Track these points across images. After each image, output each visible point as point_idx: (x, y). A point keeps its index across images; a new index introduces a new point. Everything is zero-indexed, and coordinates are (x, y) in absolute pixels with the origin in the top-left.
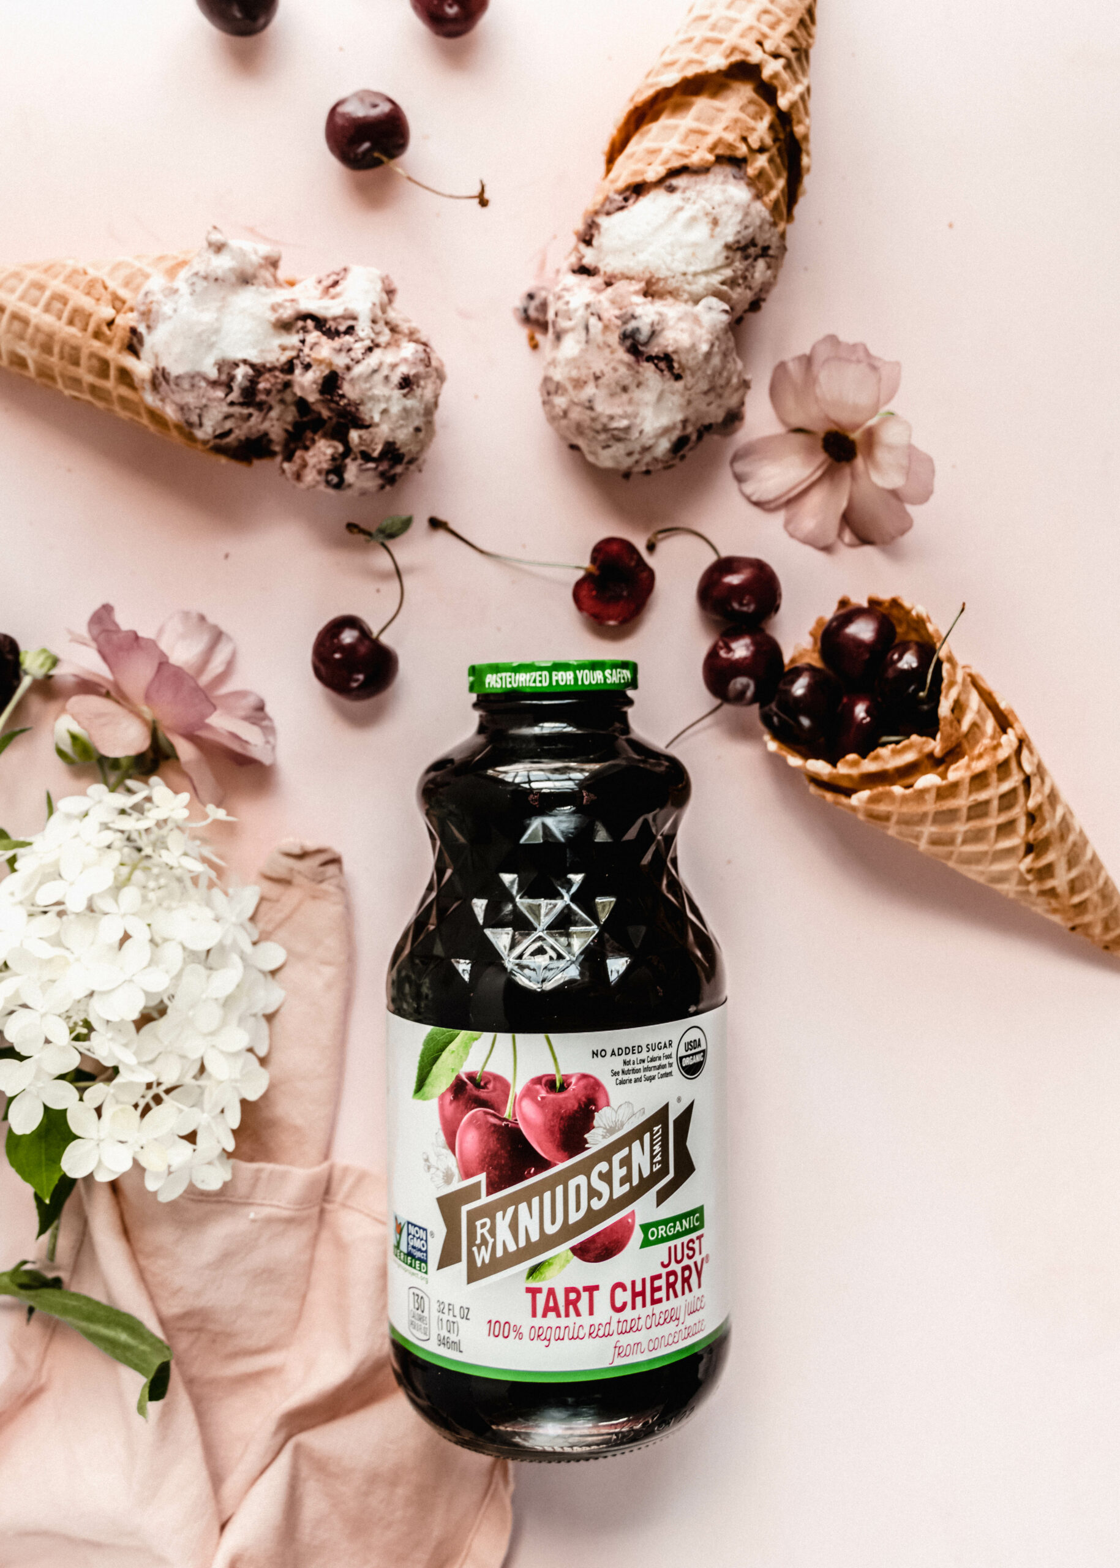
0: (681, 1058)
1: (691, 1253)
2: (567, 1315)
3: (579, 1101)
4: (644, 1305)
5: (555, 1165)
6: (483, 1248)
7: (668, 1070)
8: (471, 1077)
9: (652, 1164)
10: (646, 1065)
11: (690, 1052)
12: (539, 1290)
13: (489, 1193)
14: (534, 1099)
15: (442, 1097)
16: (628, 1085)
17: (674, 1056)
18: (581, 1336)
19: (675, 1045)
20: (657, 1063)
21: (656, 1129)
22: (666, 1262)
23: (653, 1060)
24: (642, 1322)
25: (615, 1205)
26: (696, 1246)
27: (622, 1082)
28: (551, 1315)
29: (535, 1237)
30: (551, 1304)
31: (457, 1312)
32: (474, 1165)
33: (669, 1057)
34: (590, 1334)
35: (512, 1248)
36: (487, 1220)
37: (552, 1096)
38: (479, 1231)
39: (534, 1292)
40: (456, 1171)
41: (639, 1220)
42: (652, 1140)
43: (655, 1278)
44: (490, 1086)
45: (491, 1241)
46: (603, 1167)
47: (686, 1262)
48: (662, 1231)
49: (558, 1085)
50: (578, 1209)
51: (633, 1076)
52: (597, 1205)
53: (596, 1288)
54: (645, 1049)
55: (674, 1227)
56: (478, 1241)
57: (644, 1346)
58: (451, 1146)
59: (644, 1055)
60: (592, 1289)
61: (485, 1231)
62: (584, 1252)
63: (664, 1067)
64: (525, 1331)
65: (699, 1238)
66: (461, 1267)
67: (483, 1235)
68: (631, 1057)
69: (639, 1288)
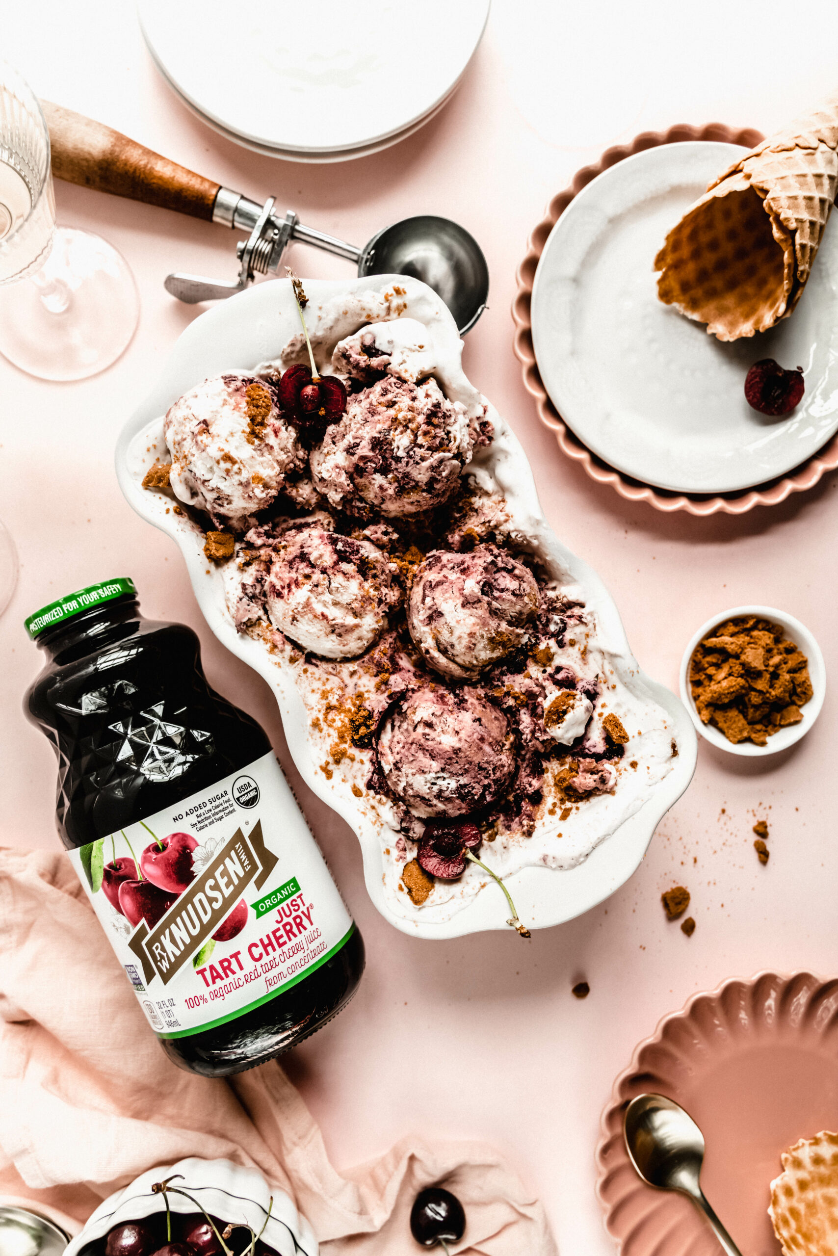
0: (238, 799)
1: (296, 908)
2: (227, 976)
3: (178, 851)
4: (274, 950)
5: (180, 894)
6: (163, 961)
7: (231, 809)
8: (110, 866)
9: (243, 867)
10: (213, 812)
11: (243, 793)
12: (205, 970)
13: (151, 928)
14: (150, 862)
15: (103, 886)
16: (206, 829)
17: (231, 798)
18: (241, 984)
19: (229, 792)
20: (221, 808)
21: (237, 846)
22: (279, 919)
23: (217, 807)
24: (277, 960)
25: (228, 902)
26: (299, 902)
27: (201, 828)
28: (218, 980)
29: (188, 941)
30: (215, 974)
32: (136, 916)
33: (229, 800)
34: (246, 981)
35: (178, 953)
36: (157, 944)
37: (160, 855)
38: (157, 952)
39: (201, 972)
40: (129, 924)
41: (249, 902)
42: (237, 854)
43: (274, 933)
44: (123, 866)
45: (165, 955)
46: (211, 882)
47: (294, 914)
48: (268, 903)
49: (161, 847)
50: (206, 913)
51: (207, 822)
52: (216, 906)
53: (239, 953)
54: (208, 803)
55: (277, 897)
56: (159, 959)
57: (285, 972)
58: (120, 911)
59: (209, 807)
60: (236, 955)
61: (159, 950)
62: (221, 936)
63: (227, 808)
64: (207, 996)
65: (300, 896)
66: (157, 978)
67: (159, 954)
68: (200, 811)
69: (266, 942)
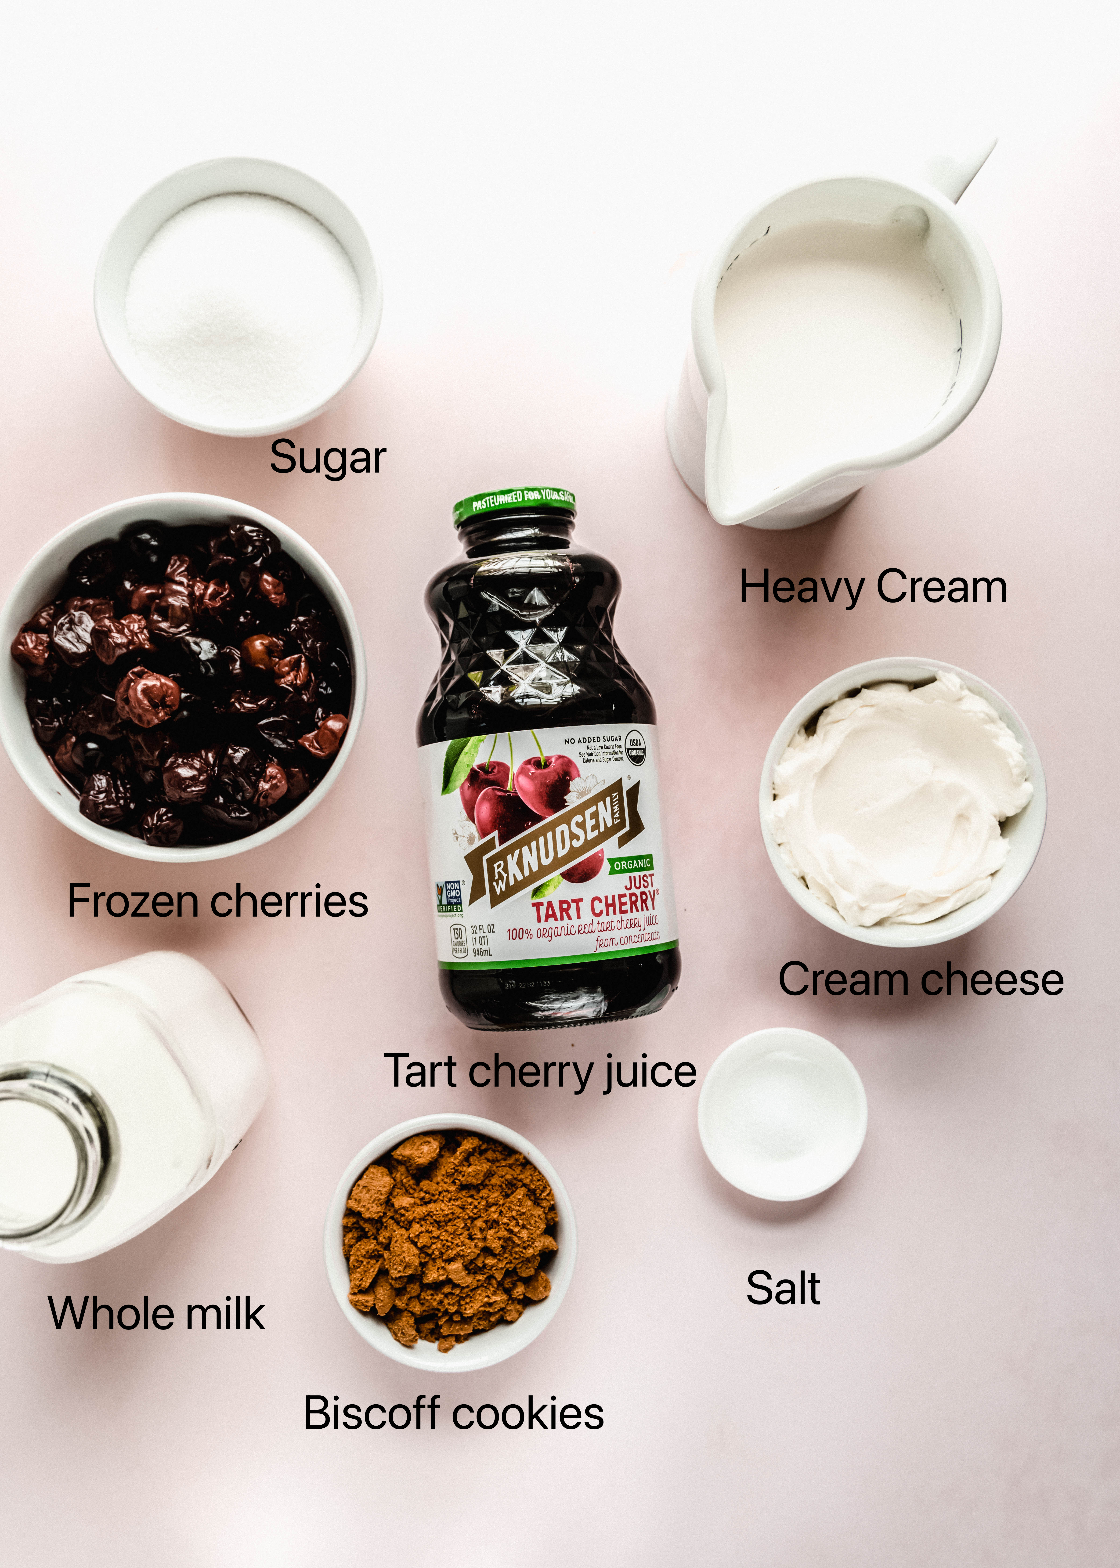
0: (628, 750)
1: (646, 884)
2: (562, 919)
3: (558, 774)
4: (615, 913)
5: (545, 818)
6: (500, 881)
7: (619, 756)
8: (481, 767)
9: (613, 819)
10: (603, 750)
11: (633, 747)
12: (542, 904)
13: (501, 844)
14: (527, 775)
15: (462, 787)
16: (591, 763)
17: (623, 746)
18: (573, 933)
19: (623, 739)
20: (611, 750)
21: (614, 795)
22: (628, 887)
23: (608, 747)
24: (614, 924)
25: (589, 845)
26: (649, 880)
27: (587, 761)
28: (551, 919)
29: (535, 868)
30: (551, 912)
31: (486, 930)
32: (489, 827)
33: (619, 747)
34: (579, 931)
35: (520, 877)
36: (501, 862)
37: (539, 771)
38: (497, 871)
39: (538, 905)
40: (476, 834)
41: (607, 855)
42: (612, 803)
43: (622, 896)
44: (496, 771)
45: (505, 875)
46: (579, 818)
47: (642, 889)
48: (624, 865)
49: (543, 764)
50: (563, 847)
51: (595, 758)
52: (577, 844)
53: (581, 900)
54: (602, 740)
55: (633, 863)
56: (496, 878)
57: (618, 940)
58: (471, 817)
59: (602, 743)
60: (578, 901)
61: (500, 870)
62: (572, 876)
63: (617, 753)
64: (534, 932)
65: (651, 875)
66: (486, 898)
67: (499, 873)
68: (592, 744)
69: (610, 901)
